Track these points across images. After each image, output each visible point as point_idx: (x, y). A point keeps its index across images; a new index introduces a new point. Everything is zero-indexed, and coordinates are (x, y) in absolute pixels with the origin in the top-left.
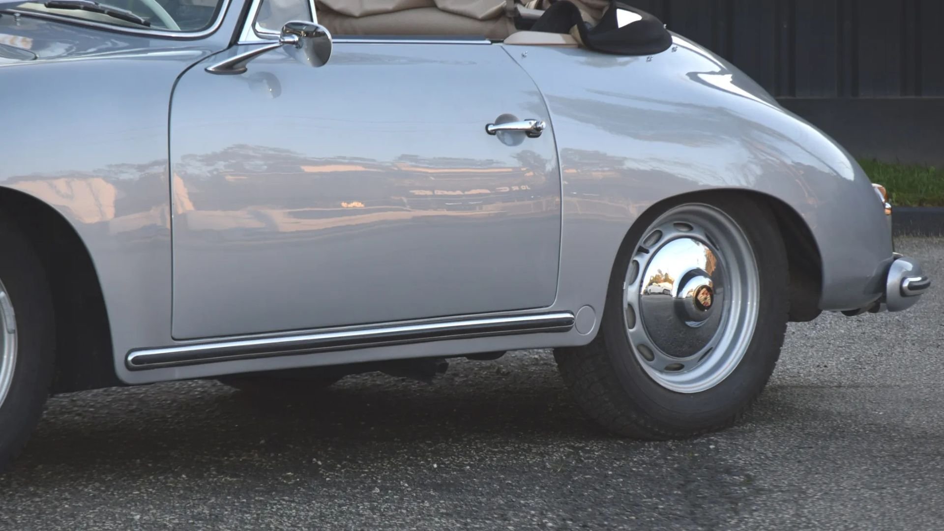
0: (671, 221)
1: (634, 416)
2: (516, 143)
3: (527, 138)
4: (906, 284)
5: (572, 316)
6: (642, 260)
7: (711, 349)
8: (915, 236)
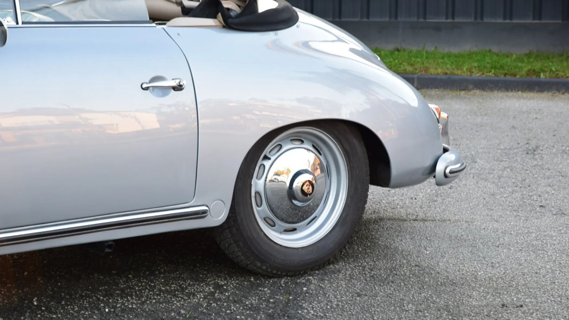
0: (288, 138)
1: (259, 264)
2: (164, 95)
3: (173, 91)
4: (448, 171)
5: (207, 208)
6: (267, 163)
7: (316, 217)
8: (501, 91)
